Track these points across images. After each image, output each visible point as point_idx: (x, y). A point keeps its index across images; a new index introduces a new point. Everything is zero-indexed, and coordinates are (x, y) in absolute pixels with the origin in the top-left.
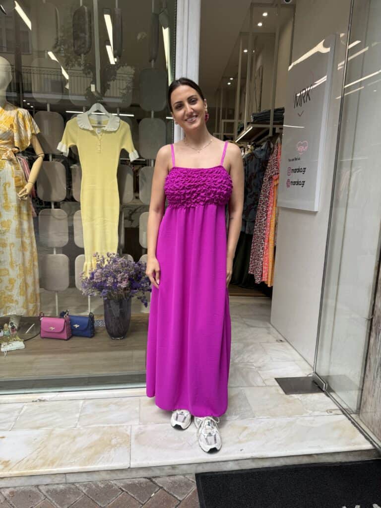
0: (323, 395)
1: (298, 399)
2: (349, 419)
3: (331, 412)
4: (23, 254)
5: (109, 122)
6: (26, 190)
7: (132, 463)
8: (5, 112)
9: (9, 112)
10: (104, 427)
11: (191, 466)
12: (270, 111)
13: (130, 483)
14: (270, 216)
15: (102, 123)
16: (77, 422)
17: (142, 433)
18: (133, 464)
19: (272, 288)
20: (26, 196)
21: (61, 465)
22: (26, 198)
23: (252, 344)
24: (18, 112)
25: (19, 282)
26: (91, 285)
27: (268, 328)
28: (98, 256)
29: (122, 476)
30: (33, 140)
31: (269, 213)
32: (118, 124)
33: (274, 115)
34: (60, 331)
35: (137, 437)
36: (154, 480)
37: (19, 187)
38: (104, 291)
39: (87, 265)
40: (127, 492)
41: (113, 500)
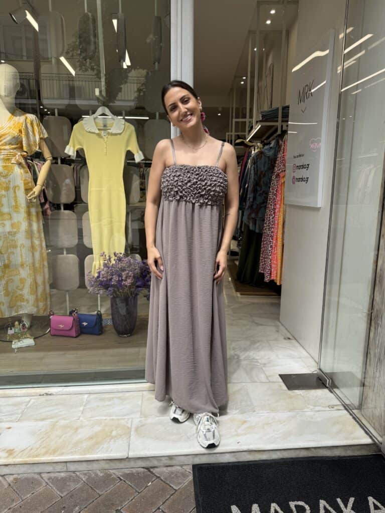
0: (326, 391)
1: (301, 395)
2: (351, 414)
3: (333, 408)
4: (33, 254)
5: (114, 125)
6: (34, 192)
7: (129, 454)
8: (15, 117)
9: (18, 117)
10: (106, 419)
11: (188, 457)
12: (278, 109)
13: (128, 472)
14: (278, 214)
15: (108, 125)
16: (80, 415)
17: (143, 426)
18: (132, 454)
19: (280, 286)
20: (35, 198)
21: (62, 454)
22: (35, 200)
23: (259, 341)
24: (26, 118)
25: (29, 281)
26: (98, 284)
27: (277, 326)
28: (105, 256)
29: (121, 465)
30: (42, 144)
31: (276, 210)
32: (123, 126)
33: (283, 113)
34: (68, 329)
35: (137, 429)
36: (152, 470)
37: (27, 190)
38: (109, 289)
39: (95, 265)
40: (125, 481)
41: (111, 488)
